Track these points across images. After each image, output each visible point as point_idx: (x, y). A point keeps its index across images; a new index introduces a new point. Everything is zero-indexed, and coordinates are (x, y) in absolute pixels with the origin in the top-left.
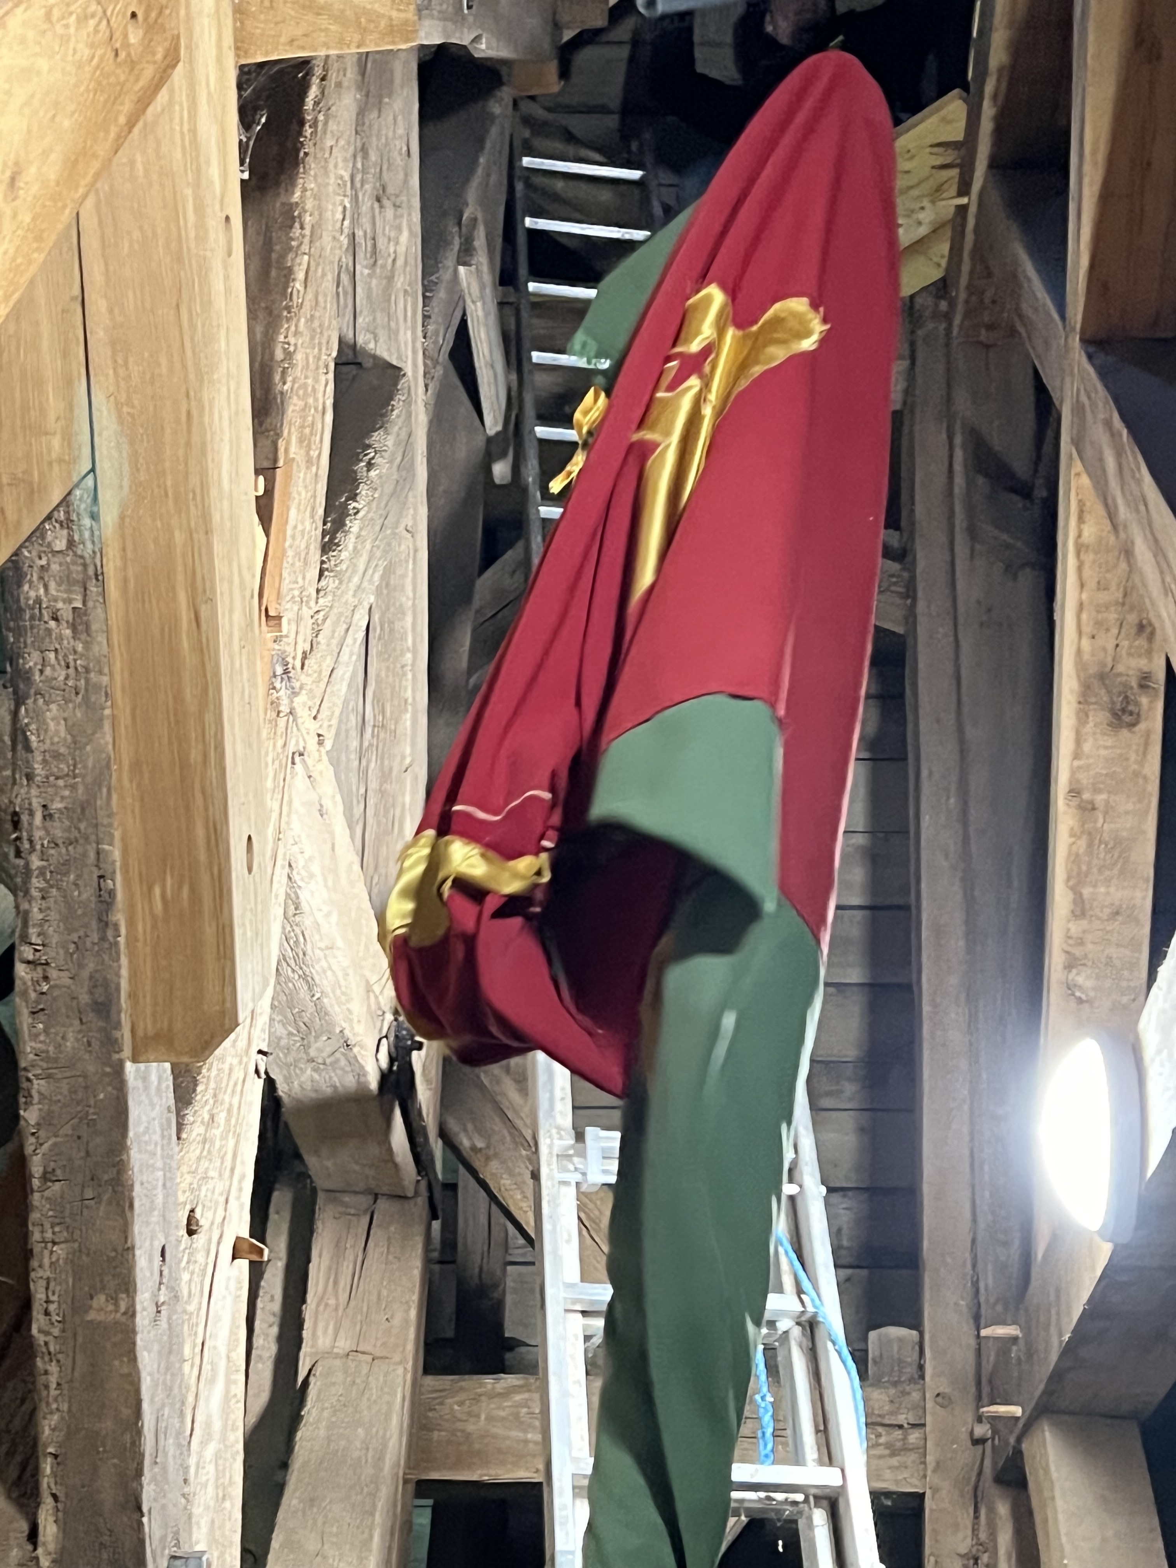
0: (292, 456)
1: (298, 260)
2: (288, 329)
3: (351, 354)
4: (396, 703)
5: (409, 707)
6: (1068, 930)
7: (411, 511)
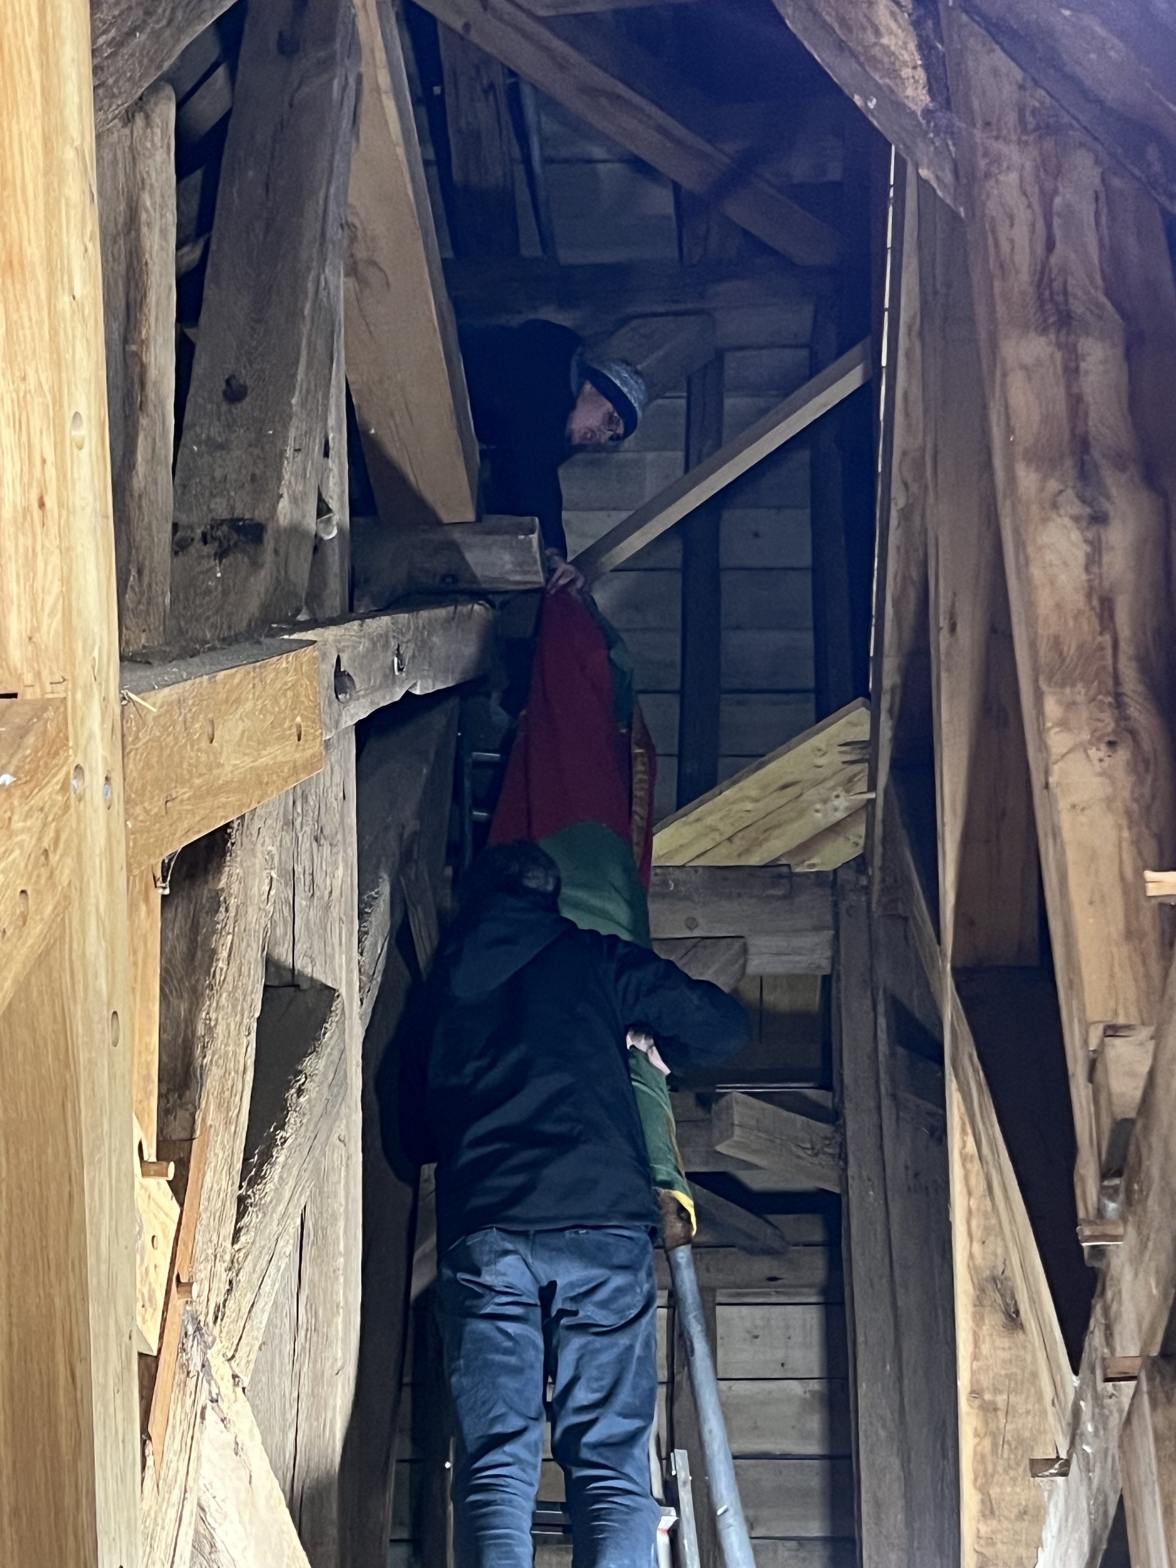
0: (209, 1122)
1: (222, 941)
2: (210, 1006)
3: (289, 976)
4: (329, 1306)
5: (341, 1311)
6: (978, 1531)
7: (344, 1121)
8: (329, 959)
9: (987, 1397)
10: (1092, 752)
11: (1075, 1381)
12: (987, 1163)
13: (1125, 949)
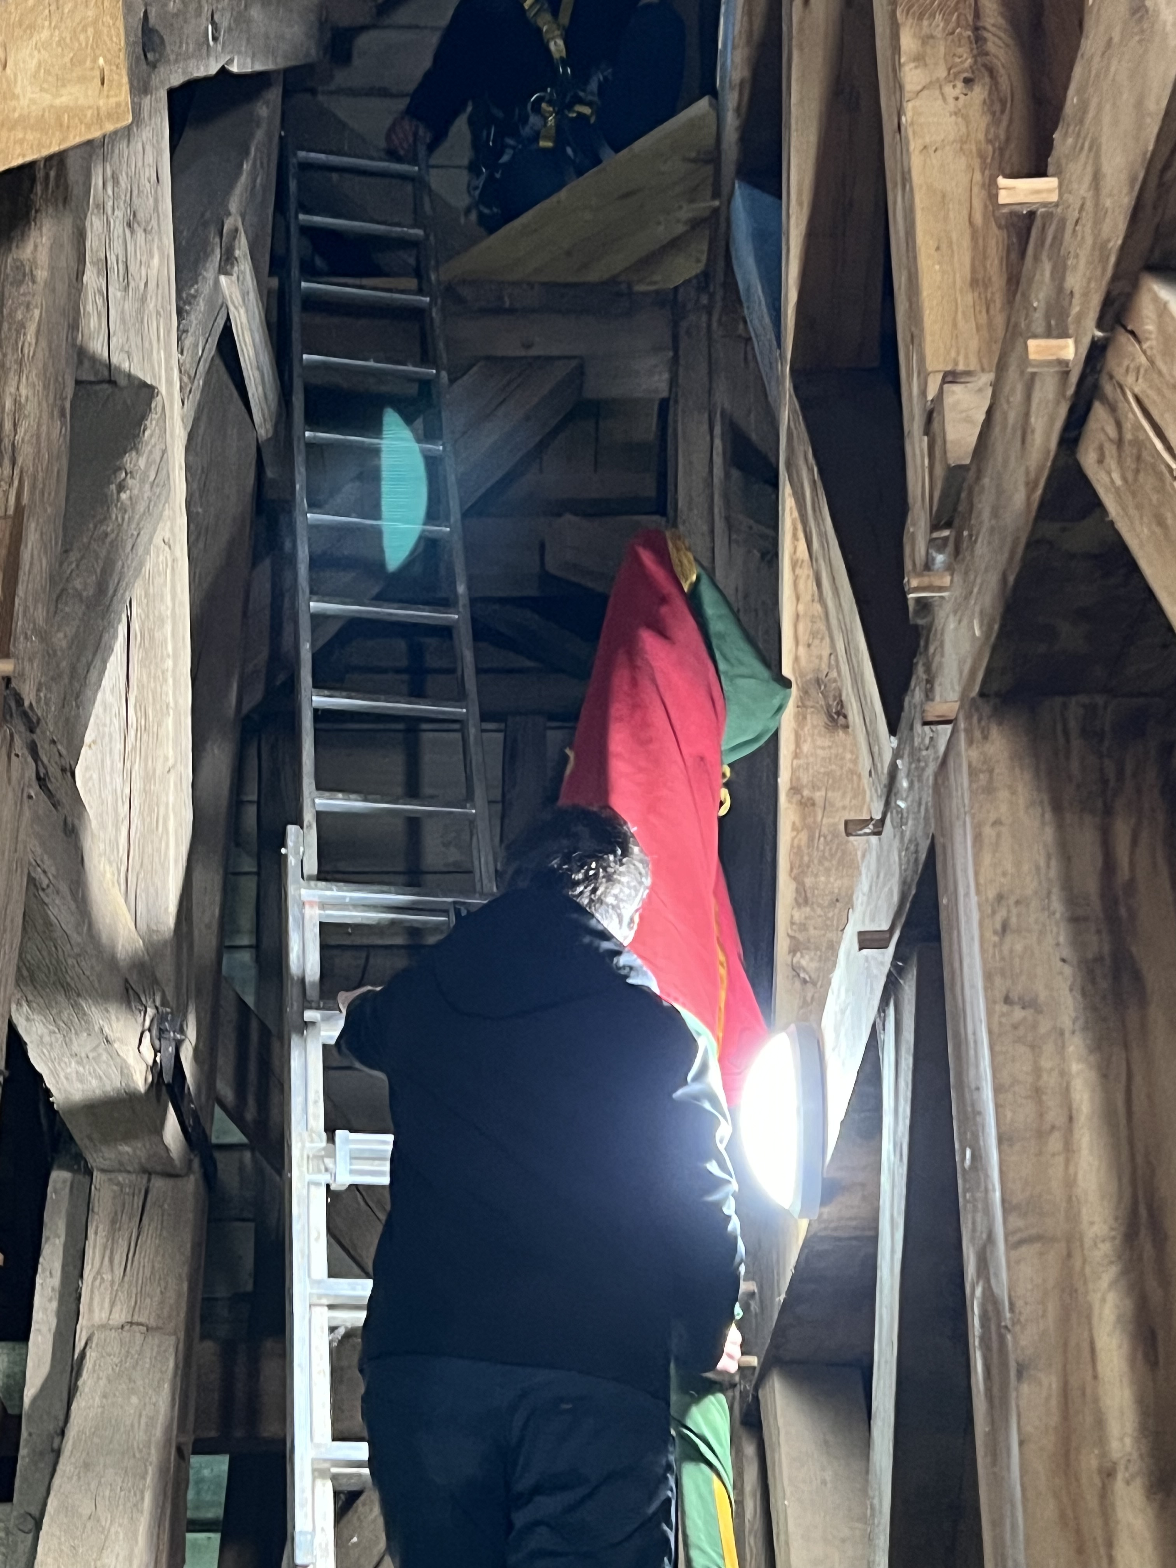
3: (106, 373)
4: (158, 707)
5: (171, 712)
6: (792, 917)
7: (169, 523)
8: (146, 355)
9: (806, 793)
10: (948, 90)
11: (894, 742)
12: (817, 560)
13: (969, 298)
